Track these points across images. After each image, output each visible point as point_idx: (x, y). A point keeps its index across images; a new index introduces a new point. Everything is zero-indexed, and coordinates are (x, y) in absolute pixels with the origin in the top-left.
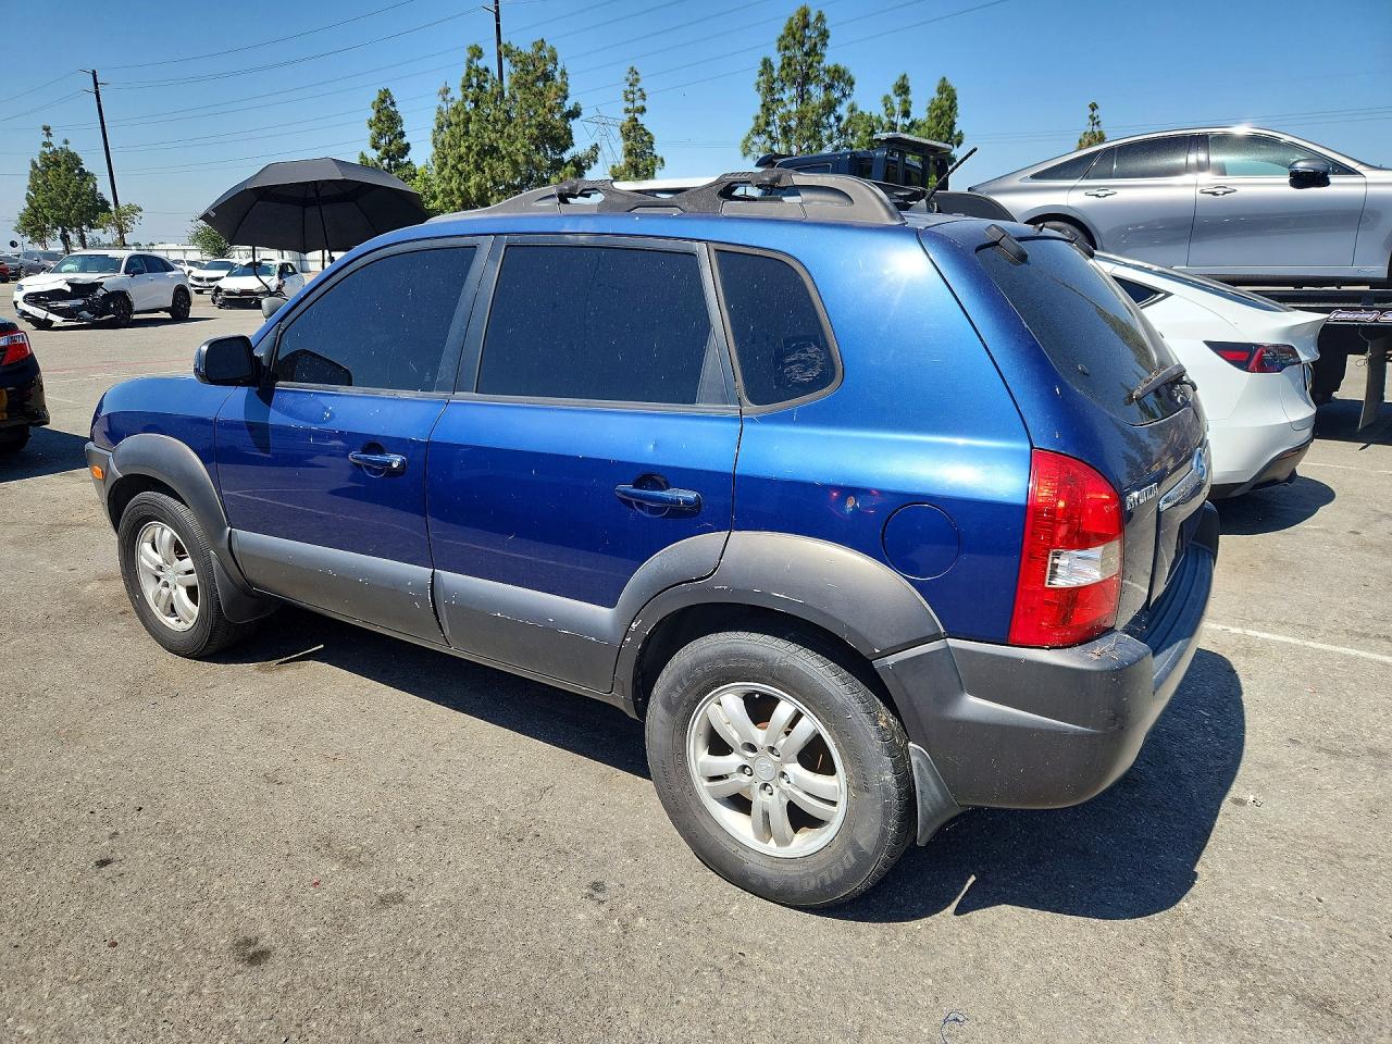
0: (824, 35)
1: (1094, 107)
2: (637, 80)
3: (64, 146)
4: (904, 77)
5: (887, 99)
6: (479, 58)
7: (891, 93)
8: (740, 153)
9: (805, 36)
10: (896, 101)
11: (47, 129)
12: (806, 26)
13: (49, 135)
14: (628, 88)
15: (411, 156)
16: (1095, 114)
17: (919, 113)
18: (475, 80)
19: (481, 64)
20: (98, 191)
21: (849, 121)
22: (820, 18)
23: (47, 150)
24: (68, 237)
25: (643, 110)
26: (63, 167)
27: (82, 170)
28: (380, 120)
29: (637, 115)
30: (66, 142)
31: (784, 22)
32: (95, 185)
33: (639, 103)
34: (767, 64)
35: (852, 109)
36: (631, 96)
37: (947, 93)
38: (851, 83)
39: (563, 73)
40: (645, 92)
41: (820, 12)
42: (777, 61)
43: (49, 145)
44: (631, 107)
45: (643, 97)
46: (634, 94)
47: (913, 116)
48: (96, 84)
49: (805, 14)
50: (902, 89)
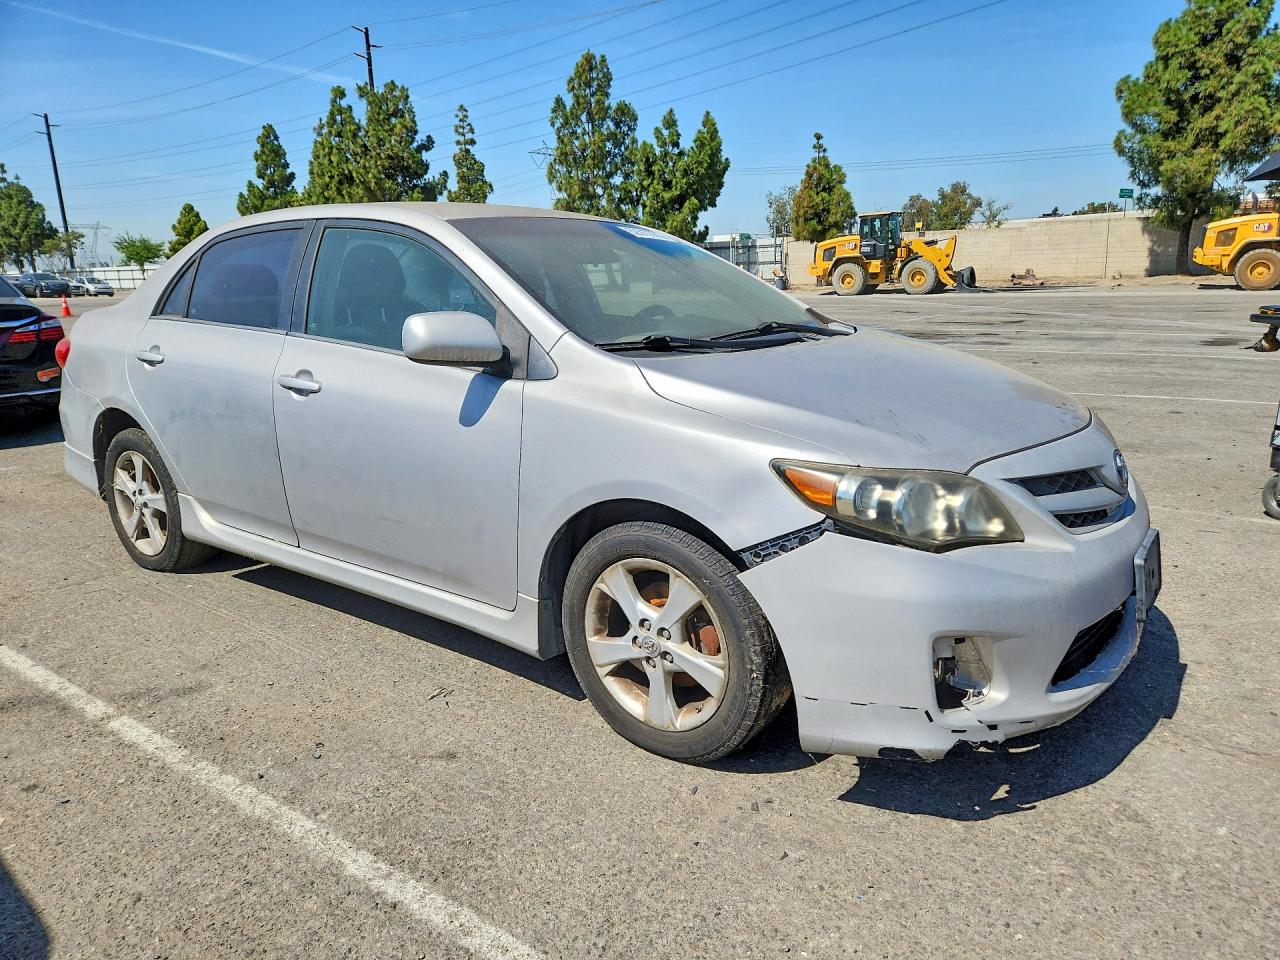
0: (608, 78)
1: (818, 137)
2: (466, 116)
3: (15, 181)
4: (671, 111)
5: (657, 131)
6: (341, 99)
7: (660, 126)
8: (546, 180)
9: (590, 79)
10: (666, 133)
12: (591, 69)
14: (457, 123)
15: (294, 184)
16: (820, 142)
17: (687, 143)
18: (338, 118)
19: (344, 103)
20: (47, 220)
22: (604, 62)
24: (22, 261)
25: (473, 142)
26: (15, 200)
27: (32, 202)
28: (263, 152)
29: (468, 147)
30: (17, 178)
32: (44, 215)
33: (469, 136)
34: (559, 101)
35: (634, 141)
36: (461, 130)
37: (708, 122)
38: (635, 119)
39: (411, 111)
40: (474, 126)
41: (603, 57)
42: (569, 101)
44: (462, 139)
45: (472, 131)
46: (464, 128)
47: (681, 146)
48: (48, 126)
49: (589, 59)
50: (670, 122)
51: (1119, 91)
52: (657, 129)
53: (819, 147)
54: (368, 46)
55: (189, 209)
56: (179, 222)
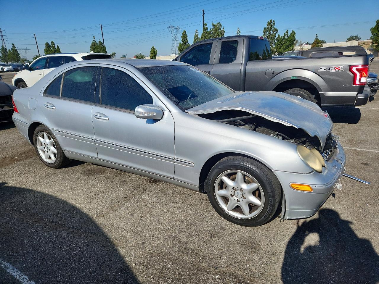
0: (275, 24)
1: (317, 35)
4: (287, 30)
5: (285, 34)
9: (271, 25)
10: (286, 34)
11: (94, 37)
12: (271, 22)
13: (94, 38)
14: (237, 31)
15: (188, 43)
21: (278, 38)
22: (274, 21)
23: (94, 42)
28: (183, 36)
30: (100, 40)
31: (268, 22)
34: (265, 28)
35: (279, 35)
37: (293, 31)
38: (277, 31)
39: (223, 28)
42: (266, 28)
43: (95, 40)
45: (240, 33)
48: (101, 27)
49: (271, 20)
50: (287, 32)
51: (371, 29)
52: (285, 33)
53: (317, 37)
54: (204, 13)
55: (153, 47)
56: (152, 51)
